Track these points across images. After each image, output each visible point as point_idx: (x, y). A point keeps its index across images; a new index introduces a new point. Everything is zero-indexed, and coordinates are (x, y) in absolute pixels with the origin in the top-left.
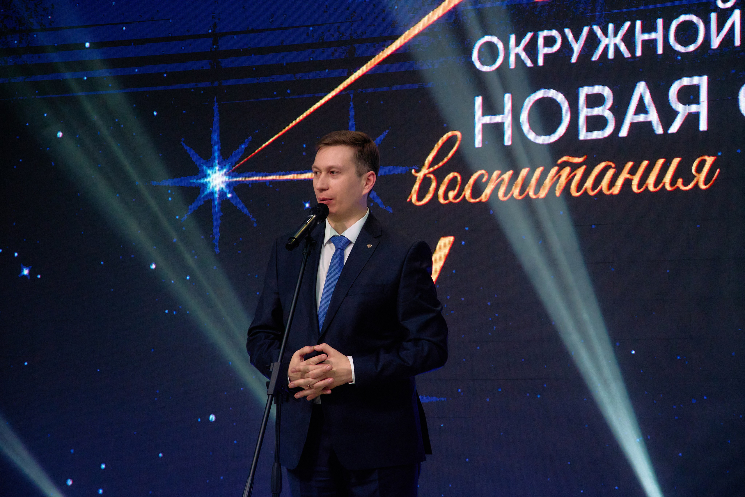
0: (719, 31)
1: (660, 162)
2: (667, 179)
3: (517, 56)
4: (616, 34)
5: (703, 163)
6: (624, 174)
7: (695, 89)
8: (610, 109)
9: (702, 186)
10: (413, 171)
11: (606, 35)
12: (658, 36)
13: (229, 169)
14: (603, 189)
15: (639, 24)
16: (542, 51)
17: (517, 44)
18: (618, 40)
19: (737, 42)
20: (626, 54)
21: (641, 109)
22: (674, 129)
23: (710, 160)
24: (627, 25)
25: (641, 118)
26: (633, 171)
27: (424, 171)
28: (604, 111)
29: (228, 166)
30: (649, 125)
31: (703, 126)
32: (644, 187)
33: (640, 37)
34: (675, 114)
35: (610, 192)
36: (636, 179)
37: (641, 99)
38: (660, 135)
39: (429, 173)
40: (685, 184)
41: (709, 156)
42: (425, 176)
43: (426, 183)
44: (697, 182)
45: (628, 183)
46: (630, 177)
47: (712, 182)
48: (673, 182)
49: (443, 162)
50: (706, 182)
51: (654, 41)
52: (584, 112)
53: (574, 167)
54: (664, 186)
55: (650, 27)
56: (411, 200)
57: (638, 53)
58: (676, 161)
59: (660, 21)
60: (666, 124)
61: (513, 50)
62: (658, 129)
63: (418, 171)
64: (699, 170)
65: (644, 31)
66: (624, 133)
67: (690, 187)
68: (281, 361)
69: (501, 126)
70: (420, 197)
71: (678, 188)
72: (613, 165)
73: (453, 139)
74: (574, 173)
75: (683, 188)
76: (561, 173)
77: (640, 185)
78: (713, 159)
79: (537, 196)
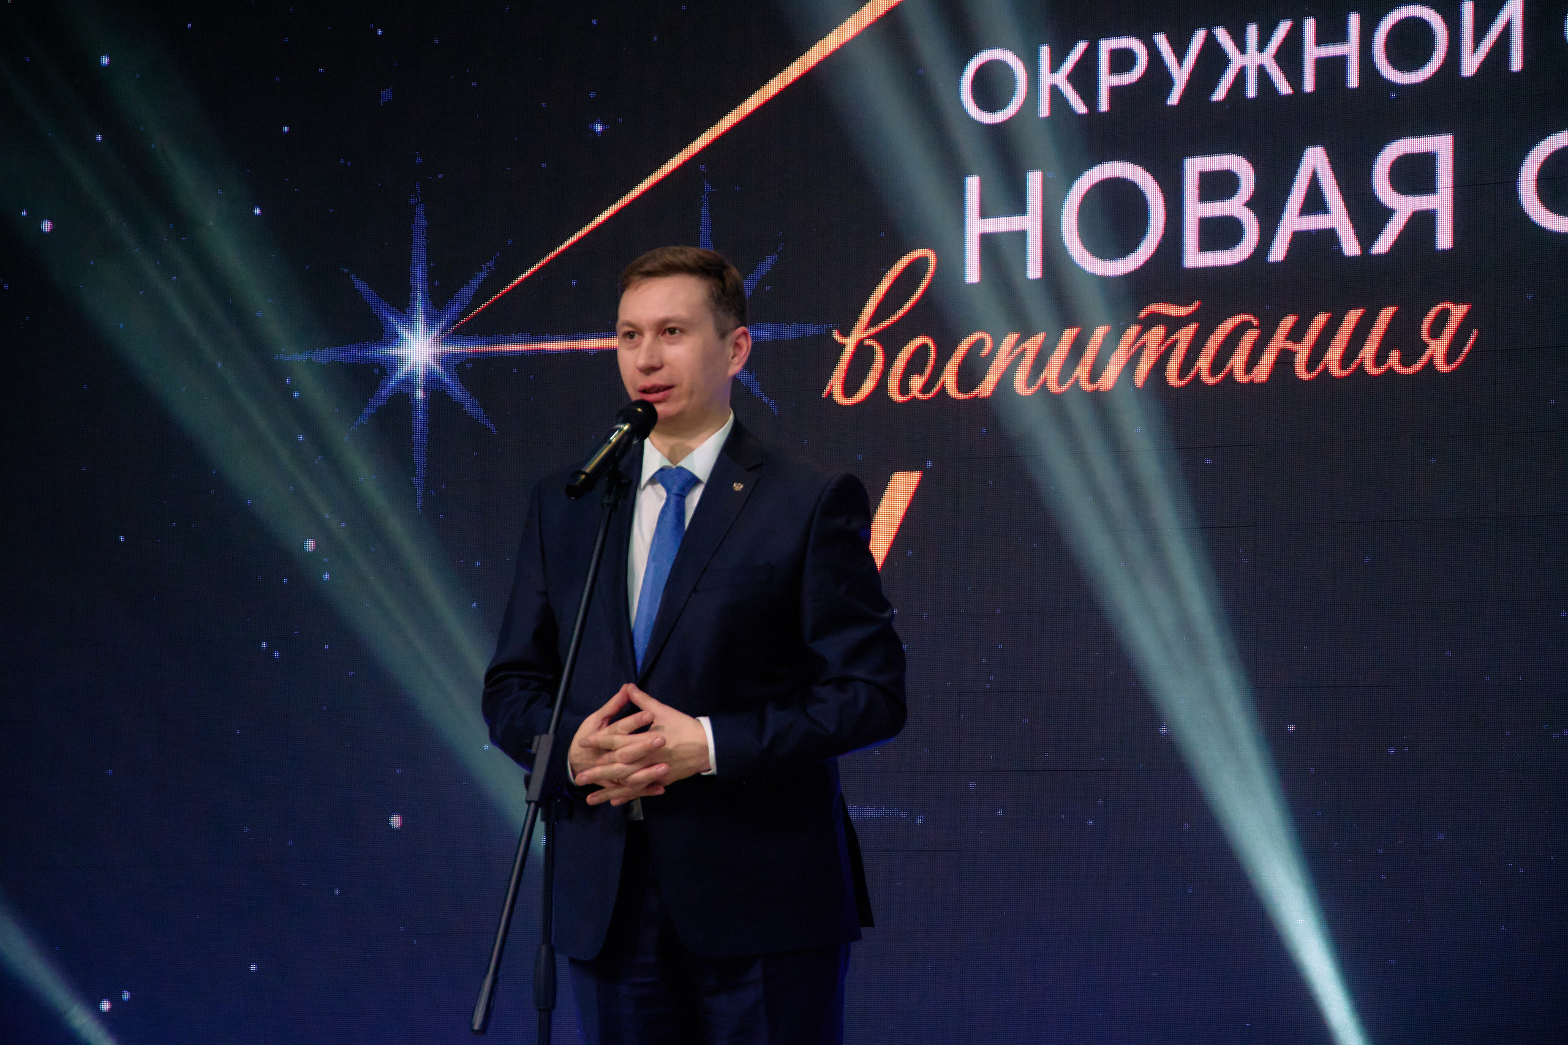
1: (1353, 316)
2: (1369, 351)
3: (1055, 90)
4: (1262, 47)
5: (1443, 318)
6: (1279, 341)
7: (1428, 160)
8: (1248, 204)
9: (1441, 366)
10: (837, 334)
11: (1242, 48)
12: (1350, 49)
13: (446, 326)
14: (1236, 371)
15: (1310, 26)
16: (1106, 80)
17: (1055, 68)
18: (1267, 59)
19: (1516, 62)
20: (1284, 88)
21: (1315, 203)
22: (1383, 245)
23: (1458, 312)
24: (1283, 28)
25: (1315, 222)
26: (1296, 334)
28: (1235, 207)
29: (441, 322)
30: (1330, 236)
31: (1444, 239)
32: (1320, 368)
33: (1312, 52)
34: (1387, 213)
35: (1250, 377)
36: (1302, 351)
37: (1314, 183)
38: (1352, 258)
39: (869, 338)
40: (1405, 362)
41: (1456, 303)
42: (860, 343)
43: (862, 357)
44: (1431, 359)
45: (1285, 359)
46: (1291, 346)
47: (1461, 358)
48: (1380, 358)
49: (899, 314)
50: (1450, 357)
51: (1343, 60)
52: (1195, 210)
53: (1174, 324)
54: (1361, 367)
55: (1330, 32)
56: (831, 393)
57: (1309, 86)
58: (1386, 314)
59: (1354, 20)
60: (1367, 235)
61: (1046, 79)
62: (1351, 247)
63: (847, 334)
64: (1435, 333)
65: (1321, 40)
66: (1278, 253)
67: (1417, 367)
68: (555, 732)
69: (1019, 238)
70: (850, 387)
71: (1390, 368)
72: (1255, 322)
73: (920, 266)
74: (1172, 338)
75: (1400, 370)
76: (1147, 337)
77: (1311, 364)
78: (1464, 308)
79: (1095, 386)
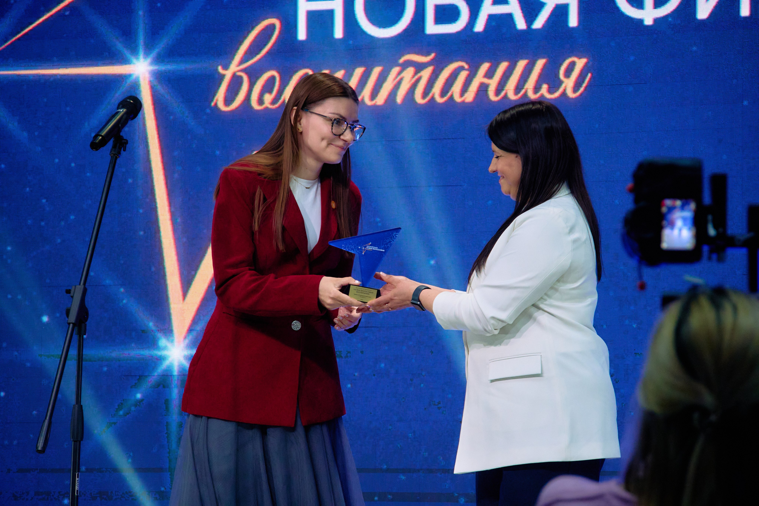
1: (521, 64)
2: (530, 84)
5: (572, 65)
6: (479, 78)
9: (571, 94)
10: (220, 69)
22: (539, 23)
23: (580, 63)
25: (501, 9)
26: (489, 74)
27: (234, 67)
30: (509, 17)
31: (573, 21)
32: (503, 94)
34: (542, 5)
35: (463, 99)
36: (493, 83)
38: (522, 31)
39: (241, 71)
40: (551, 90)
41: (580, 57)
42: (234, 74)
43: (236, 82)
44: (565, 90)
45: (483, 88)
46: (486, 81)
47: (582, 89)
48: (537, 89)
49: (258, 57)
50: (575, 89)
53: (419, 67)
54: (526, 93)
56: (216, 104)
58: (540, 63)
60: (530, 17)
62: (521, 24)
63: (226, 67)
64: (568, 74)
66: (479, 26)
67: (557, 94)
69: (331, 13)
70: (228, 101)
71: (542, 96)
72: (466, 66)
73: (269, 30)
74: (419, 75)
75: (548, 96)
76: (404, 74)
77: (498, 92)
78: (583, 61)
79: (373, 102)
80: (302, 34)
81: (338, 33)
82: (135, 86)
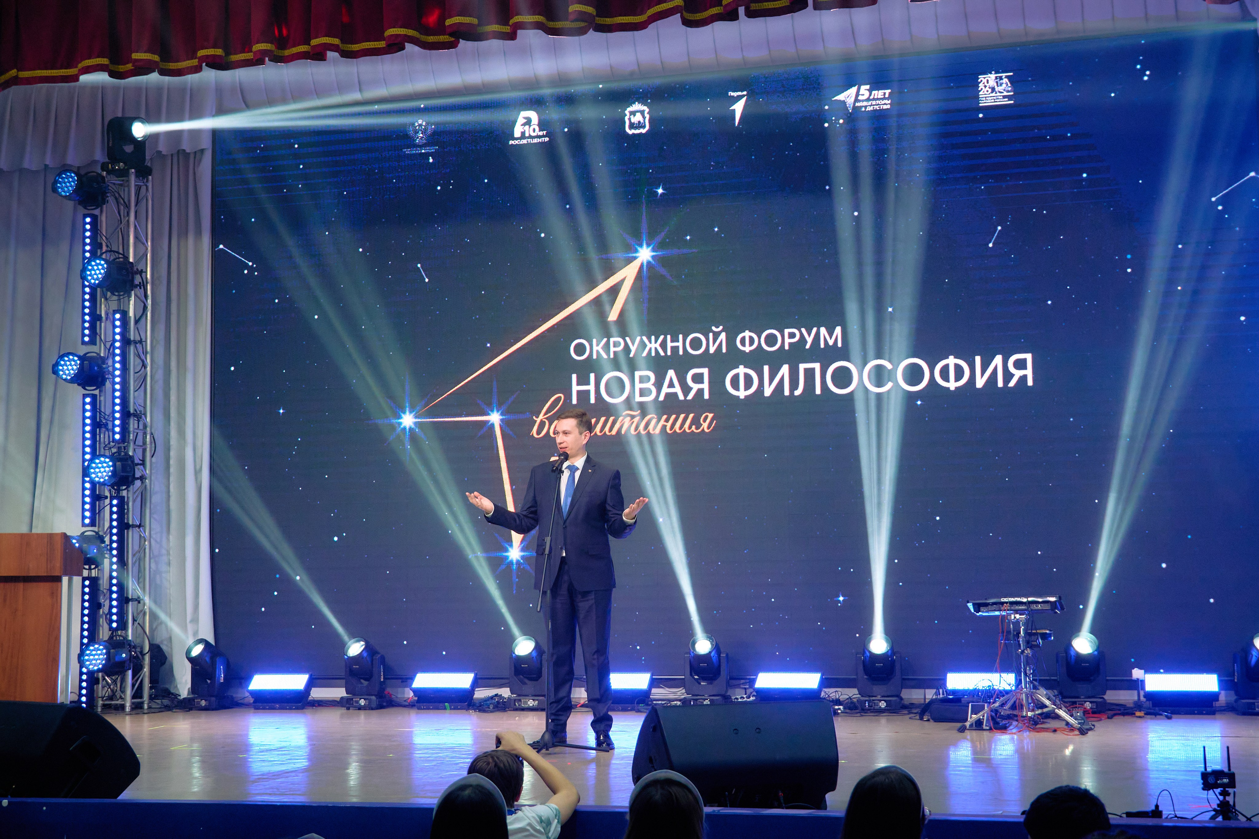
0: (714, 343)
1: (682, 416)
2: (686, 426)
3: (597, 351)
4: (656, 342)
5: (706, 417)
6: (662, 422)
7: (702, 374)
8: (653, 385)
9: (706, 430)
10: (534, 417)
11: (650, 342)
12: (680, 344)
13: (415, 414)
14: (650, 431)
15: (669, 337)
16: (612, 349)
17: (597, 345)
18: (657, 345)
19: (724, 351)
20: (662, 354)
21: (671, 385)
22: (690, 397)
23: (710, 416)
24: (662, 337)
25: (671, 390)
26: (667, 420)
27: (541, 417)
28: (650, 385)
29: (414, 413)
30: (675, 394)
31: (706, 396)
32: (674, 430)
33: (669, 344)
34: (691, 389)
35: (654, 432)
36: (669, 425)
37: (671, 380)
38: (682, 400)
39: (544, 418)
40: (697, 428)
41: (710, 413)
42: (541, 420)
43: (542, 424)
44: (703, 428)
45: (664, 427)
46: (666, 424)
47: (711, 429)
48: (690, 428)
49: (553, 412)
50: (708, 428)
51: (678, 347)
52: (638, 386)
53: (633, 417)
54: (684, 430)
55: (675, 339)
56: (533, 434)
57: (669, 353)
58: (691, 416)
59: (681, 336)
60: (686, 394)
61: (595, 348)
62: (681, 397)
63: (537, 417)
64: (705, 421)
65: (672, 341)
66: (661, 398)
67: (700, 430)
68: (551, 536)
69: (588, 392)
70: (538, 433)
71: (693, 431)
72: (655, 417)
73: (559, 399)
74: (632, 421)
75: (695, 431)
76: (625, 420)
77: (671, 429)
78: (712, 415)
79: (610, 434)
80: (574, 401)
81: (592, 401)
82: (493, 425)
